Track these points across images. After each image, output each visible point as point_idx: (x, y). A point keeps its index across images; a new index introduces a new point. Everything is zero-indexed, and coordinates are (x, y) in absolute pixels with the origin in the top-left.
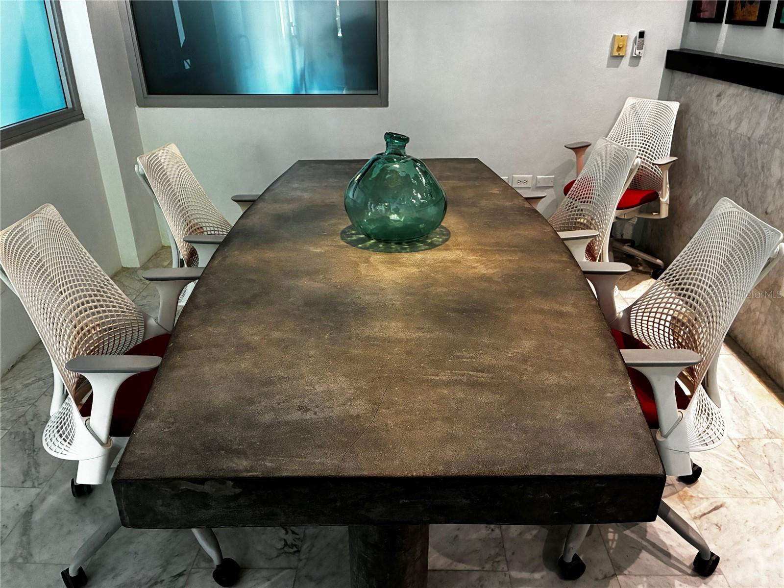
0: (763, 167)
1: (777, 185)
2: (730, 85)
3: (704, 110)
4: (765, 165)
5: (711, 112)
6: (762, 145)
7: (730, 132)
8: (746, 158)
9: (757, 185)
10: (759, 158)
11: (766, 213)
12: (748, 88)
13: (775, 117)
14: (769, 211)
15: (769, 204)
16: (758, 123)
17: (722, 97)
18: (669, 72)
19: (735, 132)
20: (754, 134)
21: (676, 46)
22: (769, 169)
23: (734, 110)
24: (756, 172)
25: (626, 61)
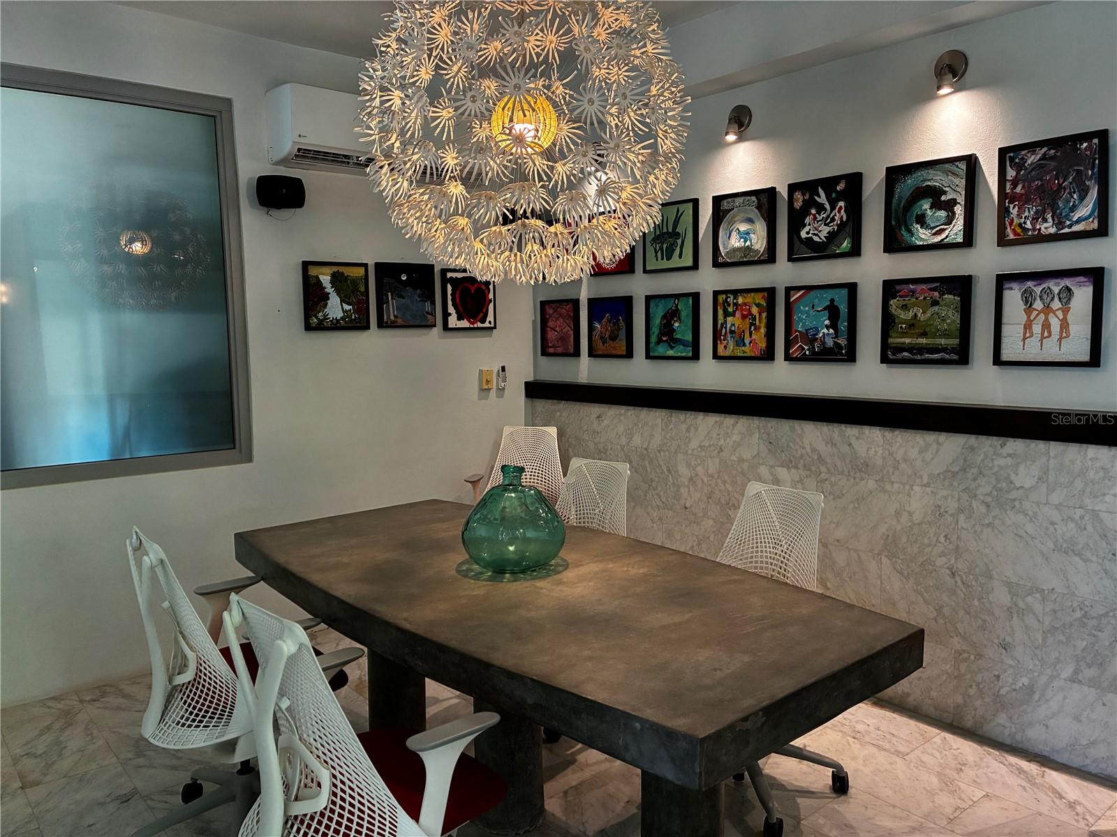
0: (669, 471)
1: (689, 482)
2: (609, 408)
3: (585, 431)
4: (671, 468)
5: (594, 432)
6: (662, 453)
7: (622, 448)
8: (648, 465)
9: (668, 486)
10: (662, 463)
11: (686, 508)
12: (631, 408)
13: (670, 428)
14: (688, 505)
15: (686, 499)
16: (652, 436)
17: (603, 418)
18: (529, 400)
19: (628, 445)
20: (651, 445)
21: (531, 379)
22: (677, 471)
23: (621, 429)
24: (664, 476)
25: (493, 393)
